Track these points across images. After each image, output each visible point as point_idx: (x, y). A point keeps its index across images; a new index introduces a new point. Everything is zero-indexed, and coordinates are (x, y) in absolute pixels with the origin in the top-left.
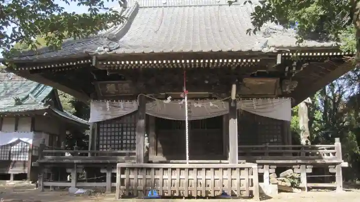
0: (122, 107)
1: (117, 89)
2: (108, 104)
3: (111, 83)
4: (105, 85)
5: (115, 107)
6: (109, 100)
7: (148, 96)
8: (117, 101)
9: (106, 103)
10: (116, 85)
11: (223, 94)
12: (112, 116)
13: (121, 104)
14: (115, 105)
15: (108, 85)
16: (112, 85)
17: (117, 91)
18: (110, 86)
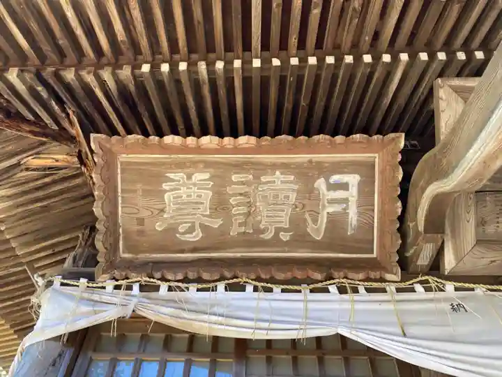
4: (161, 173)
15: (173, 180)
16: (199, 177)
17: (216, 223)
18: (184, 185)
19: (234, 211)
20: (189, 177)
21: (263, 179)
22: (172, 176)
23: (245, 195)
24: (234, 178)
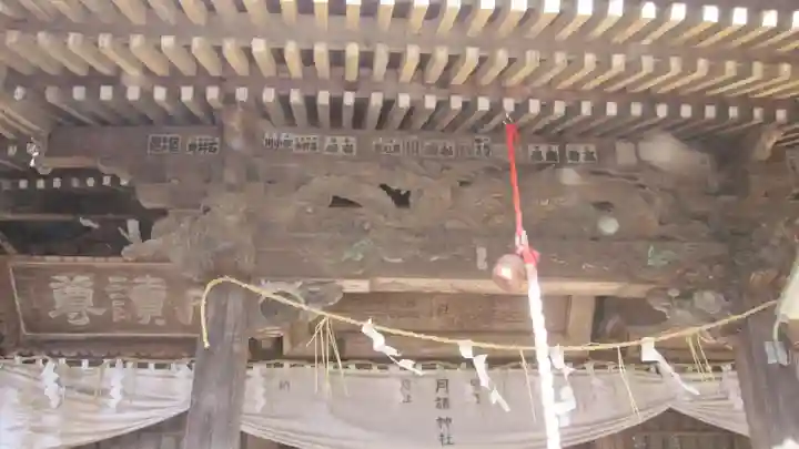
0: (116, 395)
1: (101, 297)
2: (50, 373)
3: (72, 271)
4: (46, 276)
5: (83, 390)
6: (55, 357)
7: (267, 291)
8: (95, 363)
9: (41, 371)
10: (100, 276)
11: (709, 296)
12: (62, 435)
13: (116, 377)
14: (84, 382)
15: (58, 281)
16: (79, 279)
17: (99, 312)
18: (68, 284)
19: (114, 303)
20: (72, 279)
21: (137, 280)
22: (57, 277)
23: (123, 292)
24: (111, 279)
